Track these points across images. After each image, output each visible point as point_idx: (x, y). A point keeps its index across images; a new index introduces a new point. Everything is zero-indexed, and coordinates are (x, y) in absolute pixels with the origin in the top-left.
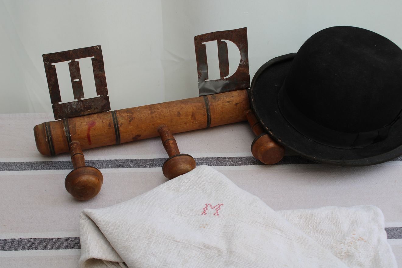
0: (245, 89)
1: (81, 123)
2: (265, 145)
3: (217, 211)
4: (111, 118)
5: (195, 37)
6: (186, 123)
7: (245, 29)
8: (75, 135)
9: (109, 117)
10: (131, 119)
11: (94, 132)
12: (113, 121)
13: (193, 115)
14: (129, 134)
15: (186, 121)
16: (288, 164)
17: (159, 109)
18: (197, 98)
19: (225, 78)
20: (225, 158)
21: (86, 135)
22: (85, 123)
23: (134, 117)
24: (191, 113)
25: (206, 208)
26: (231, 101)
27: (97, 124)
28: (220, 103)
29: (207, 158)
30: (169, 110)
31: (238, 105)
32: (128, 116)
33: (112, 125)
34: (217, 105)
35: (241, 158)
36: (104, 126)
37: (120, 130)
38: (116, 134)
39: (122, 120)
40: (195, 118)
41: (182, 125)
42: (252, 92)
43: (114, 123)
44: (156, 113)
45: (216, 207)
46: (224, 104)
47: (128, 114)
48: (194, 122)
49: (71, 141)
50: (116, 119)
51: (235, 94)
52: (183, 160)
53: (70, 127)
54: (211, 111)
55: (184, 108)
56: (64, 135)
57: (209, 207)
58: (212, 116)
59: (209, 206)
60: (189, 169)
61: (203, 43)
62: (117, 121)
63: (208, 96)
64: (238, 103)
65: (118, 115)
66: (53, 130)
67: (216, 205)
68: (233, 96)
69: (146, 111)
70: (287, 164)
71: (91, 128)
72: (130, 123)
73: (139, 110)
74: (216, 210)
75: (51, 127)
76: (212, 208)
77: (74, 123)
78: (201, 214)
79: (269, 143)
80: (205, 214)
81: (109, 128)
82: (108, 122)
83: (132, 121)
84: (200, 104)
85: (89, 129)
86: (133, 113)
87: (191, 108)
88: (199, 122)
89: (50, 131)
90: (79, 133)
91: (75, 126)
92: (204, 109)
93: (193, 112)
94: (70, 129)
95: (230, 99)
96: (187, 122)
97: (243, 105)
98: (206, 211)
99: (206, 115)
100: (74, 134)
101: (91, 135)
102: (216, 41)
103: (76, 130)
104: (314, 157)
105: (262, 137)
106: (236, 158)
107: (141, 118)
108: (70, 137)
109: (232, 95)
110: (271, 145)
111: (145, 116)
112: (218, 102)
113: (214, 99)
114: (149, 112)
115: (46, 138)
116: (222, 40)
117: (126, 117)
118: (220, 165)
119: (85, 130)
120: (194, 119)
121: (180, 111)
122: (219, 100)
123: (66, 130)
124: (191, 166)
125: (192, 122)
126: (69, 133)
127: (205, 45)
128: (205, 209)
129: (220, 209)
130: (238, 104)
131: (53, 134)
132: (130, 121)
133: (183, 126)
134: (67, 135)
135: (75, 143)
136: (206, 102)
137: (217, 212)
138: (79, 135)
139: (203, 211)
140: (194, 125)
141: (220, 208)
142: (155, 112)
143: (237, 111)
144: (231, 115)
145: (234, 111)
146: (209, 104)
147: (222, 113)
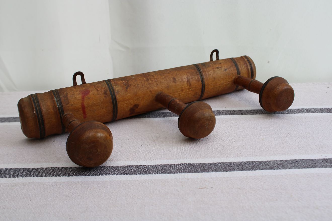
1: (74, 92)
4: (106, 86)
6: (182, 90)
8: (67, 106)
9: (103, 85)
10: (127, 86)
11: (89, 101)
12: (108, 89)
13: (188, 81)
14: (126, 104)
15: (182, 87)
17: (154, 76)
21: (80, 105)
22: (78, 92)
23: (131, 84)
26: (220, 67)
27: (91, 93)
28: (211, 69)
30: (164, 77)
32: (123, 83)
33: (108, 93)
34: (208, 71)
36: (99, 94)
37: (117, 98)
38: (113, 104)
39: (118, 87)
40: (190, 85)
41: (179, 92)
43: (110, 90)
44: (152, 80)
46: (215, 69)
47: (123, 82)
48: (190, 89)
49: (63, 112)
50: (112, 87)
53: (61, 96)
54: (204, 76)
55: (178, 74)
56: (55, 106)
58: (206, 82)
62: (113, 89)
64: (227, 69)
65: (112, 83)
66: (42, 101)
68: (220, 63)
69: (141, 78)
71: (85, 97)
72: (126, 91)
73: (134, 77)
75: (39, 98)
77: (65, 93)
81: (104, 97)
82: (103, 90)
83: (129, 88)
84: (193, 70)
85: (83, 98)
86: (128, 81)
87: (185, 74)
88: (194, 88)
89: (38, 102)
90: (72, 103)
91: (67, 95)
92: (197, 75)
93: (187, 78)
94: (61, 99)
96: (183, 89)
97: (231, 70)
99: (200, 81)
100: (66, 104)
101: (86, 106)
103: (68, 100)
107: (137, 85)
108: (62, 108)
111: (141, 83)
112: (209, 68)
114: (145, 79)
115: (35, 110)
117: (122, 84)
119: (79, 99)
120: (189, 85)
121: (175, 77)
122: (209, 66)
123: (57, 100)
125: (188, 89)
126: (61, 103)
131: (42, 105)
132: (127, 88)
133: (180, 94)
134: (58, 105)
135: (68, 114)
138: (72, 105)
140: (190, 92)
142: (150, 79)
143: (227, 77)
144: (222, 82)
145: (224, 77)
146: (201, 70)
147: (215, 78)
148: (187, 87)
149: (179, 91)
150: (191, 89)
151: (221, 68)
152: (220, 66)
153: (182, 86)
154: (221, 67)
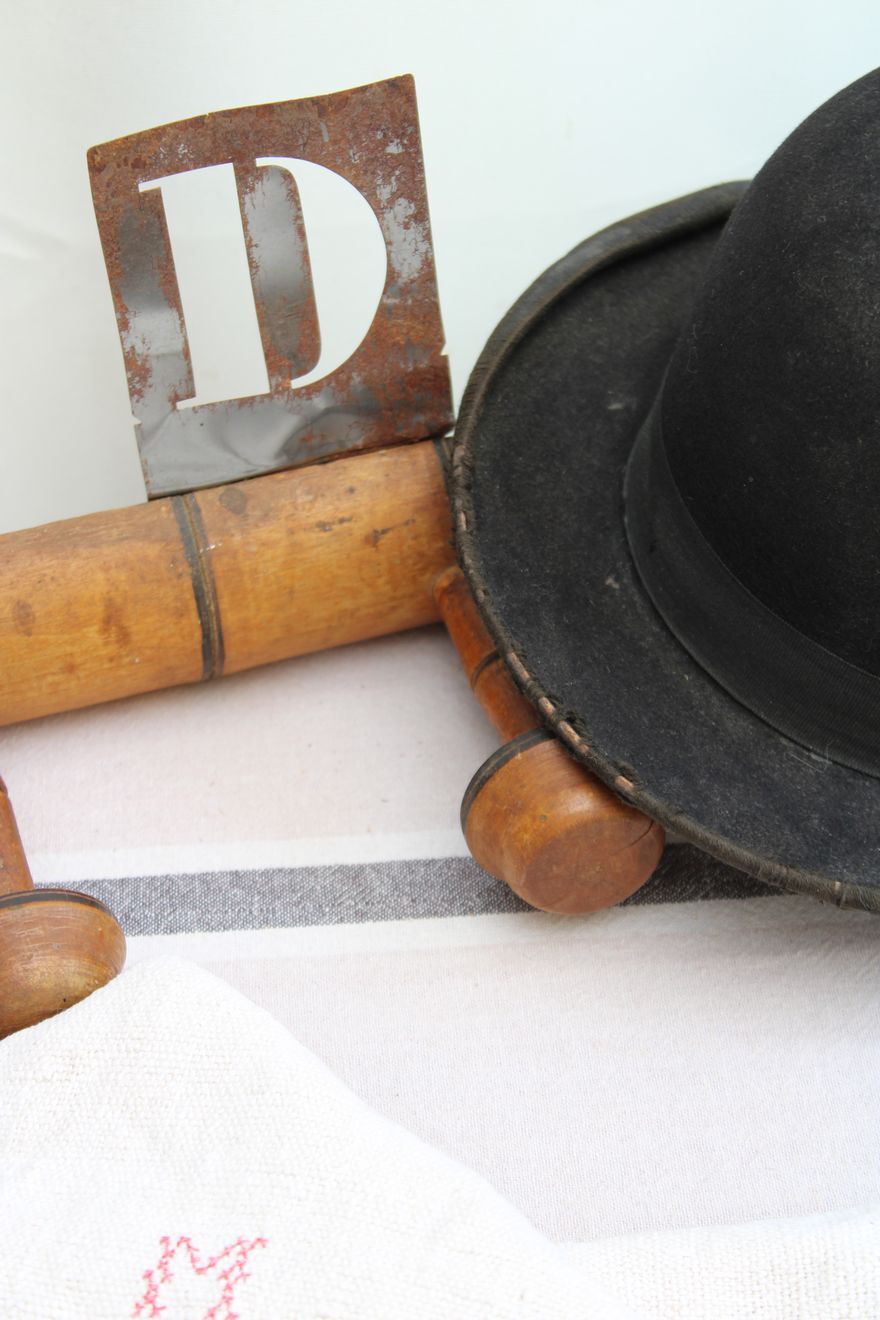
0: (423, 440)
2: (541, 811)
3: (229, 1287)
5: (92, 153)
6: (71, 669)
7: (401, 90)
13: (112, 619)
15: (71, 654)
16: (691, 898)
18: (129, 513)
19: (297, 383)
20: (310, 871)
24: (100, 610)
25: (162, 1265)
26: (342, 521)
28: (275, 536)
29: (205, 879)
31: (384, 540)
34: (254, 549)
35: (410, 866)
40: (124, 637)
41: (50, 679)
42: (459, 470)
45: (224, 1264)
46: (301, 537)
48: (121, 657)
51: (363, 475)
52: (38, 931)
54: (220, 584)
55: (53, 579)
57: (180, 1262)
58: (230, 619)
59: (181, 1253)
60: (77, 982)
61: (144, 187)
63: (198, 496)
64: (384, 532)
67: (221, 1248)
68: (352, 490)
70: (684, 900)
74: (223, 1282)
76: (200, 1271)
78: (130, 1309)
79: (562, 793)
80: (156, 1310)
84: (153, 551)
87: (100, 576)
88: (148, 652)
92: (180, 576)
93: (109, 603)
95: (337, 509)
96: (78, 660)
97: (416, 538)
98: (163, 1289)
99: (194, 614)
102: (228, 169)
104: (838, 884)
105: (519, 756)
106: (376, 868)
109: (348, 484)
110: (581, 803)
112: (264, 532)
113: (239, 510)
116: (261, 162)
118: (283, 924)
120: (118, 642)
121: (31, 600)
122: (265, 517)
124: (86, 962)
125: (111, 660)
127: (156, 196)
128: (158, 1275)
129: (245, 1276)
130: (390, 535)
133: (56, 684)
136: (191, 538)
137: (228, 1300)
139: (143, 1287)
140: (123, 672)
141: (246, 1269)
143: (380, 576)
144: (348, 604)
145: (363, 580)
146: (206, 544)
147: (292, 592)
148: (103, 652)
149: (54, 674)
150: (127, 655)
151: (345, 525)
152: (341, 515)
153: (69, 649)
154: (349, 520)
